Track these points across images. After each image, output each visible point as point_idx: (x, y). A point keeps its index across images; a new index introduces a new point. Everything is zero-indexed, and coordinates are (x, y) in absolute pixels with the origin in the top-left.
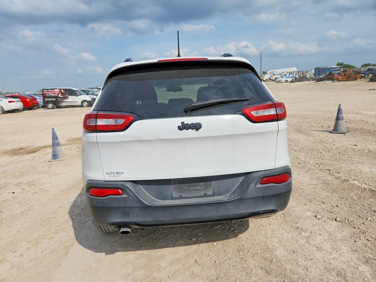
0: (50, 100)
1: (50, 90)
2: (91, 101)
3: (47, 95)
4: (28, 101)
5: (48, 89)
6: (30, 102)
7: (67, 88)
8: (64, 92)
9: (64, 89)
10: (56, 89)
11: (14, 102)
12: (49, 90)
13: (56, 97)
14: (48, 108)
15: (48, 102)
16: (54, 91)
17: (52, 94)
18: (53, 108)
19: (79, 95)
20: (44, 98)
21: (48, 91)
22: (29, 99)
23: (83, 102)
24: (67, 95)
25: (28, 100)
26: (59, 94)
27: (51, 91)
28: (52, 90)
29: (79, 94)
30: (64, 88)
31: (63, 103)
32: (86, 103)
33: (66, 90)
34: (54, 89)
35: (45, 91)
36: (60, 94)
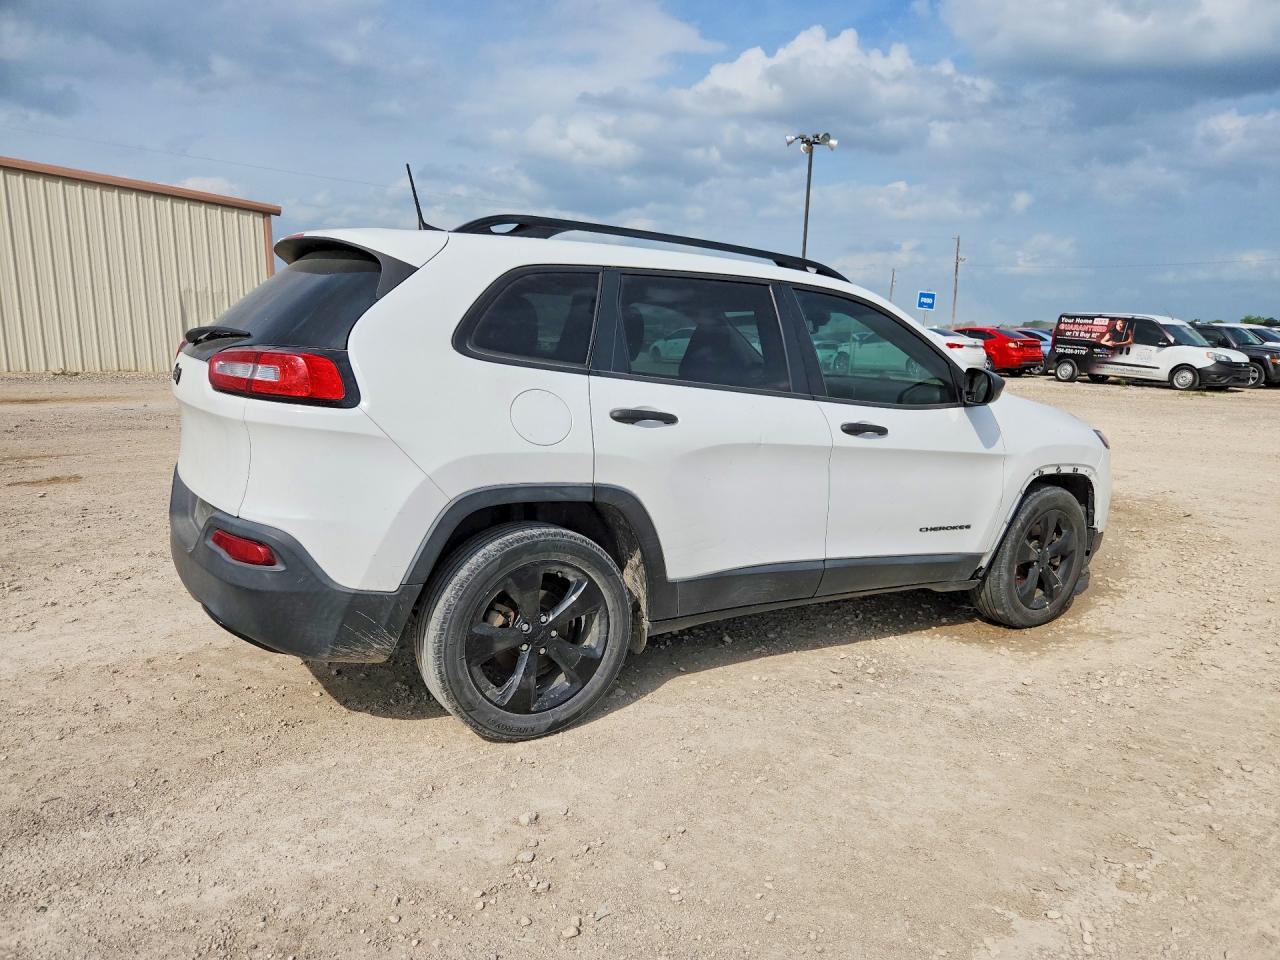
0: (1071, 351)
1: (1082, 321)
2: (1212, 369)
3: (1068, 334)
4: (1012, 348)
5: (1075, 317)
6: (1014, 353)
7: (1139, 316)
8: (1123, 328)
9: (1125, 320)
10: (1100, 316)
11: (960, 346)
12: (1078, 320)
13: (1091, 345)
14: (1057, 377)
15: (1061, 359)
16: (1092, 324)
17: (1082, 334)
18: (1071, 379)
19: (1170, 344)
20: (1056, 342)
21: (1074, 323)
22: (1015, 343)
23: (1177, 370)
24: (1130, 340)
25: (1012, 345)
26: (1102, 335)
27: (1083, 324)
28: (1086, 321)
29: (1172, 340)
30: (1129, 315)
31: (1106, 365)
32: (1189, 376)
33: (1130, 322)
34: (1092, 318)
35: (1067, 320)
36: (1107, 336)
